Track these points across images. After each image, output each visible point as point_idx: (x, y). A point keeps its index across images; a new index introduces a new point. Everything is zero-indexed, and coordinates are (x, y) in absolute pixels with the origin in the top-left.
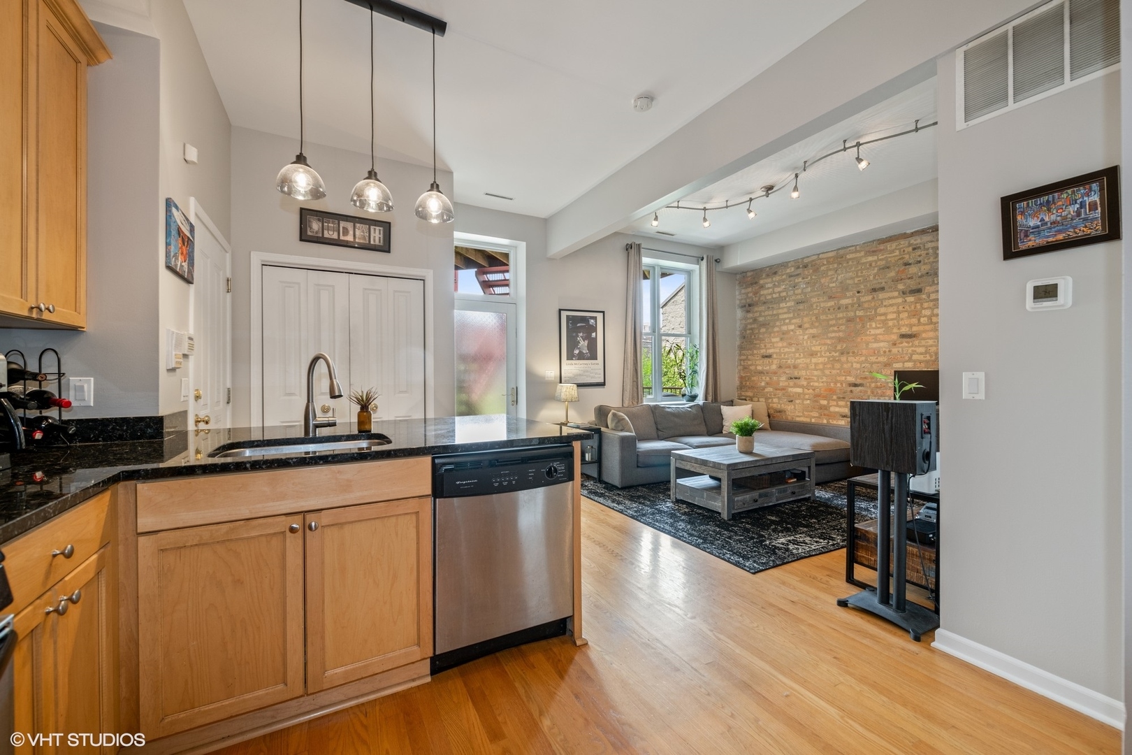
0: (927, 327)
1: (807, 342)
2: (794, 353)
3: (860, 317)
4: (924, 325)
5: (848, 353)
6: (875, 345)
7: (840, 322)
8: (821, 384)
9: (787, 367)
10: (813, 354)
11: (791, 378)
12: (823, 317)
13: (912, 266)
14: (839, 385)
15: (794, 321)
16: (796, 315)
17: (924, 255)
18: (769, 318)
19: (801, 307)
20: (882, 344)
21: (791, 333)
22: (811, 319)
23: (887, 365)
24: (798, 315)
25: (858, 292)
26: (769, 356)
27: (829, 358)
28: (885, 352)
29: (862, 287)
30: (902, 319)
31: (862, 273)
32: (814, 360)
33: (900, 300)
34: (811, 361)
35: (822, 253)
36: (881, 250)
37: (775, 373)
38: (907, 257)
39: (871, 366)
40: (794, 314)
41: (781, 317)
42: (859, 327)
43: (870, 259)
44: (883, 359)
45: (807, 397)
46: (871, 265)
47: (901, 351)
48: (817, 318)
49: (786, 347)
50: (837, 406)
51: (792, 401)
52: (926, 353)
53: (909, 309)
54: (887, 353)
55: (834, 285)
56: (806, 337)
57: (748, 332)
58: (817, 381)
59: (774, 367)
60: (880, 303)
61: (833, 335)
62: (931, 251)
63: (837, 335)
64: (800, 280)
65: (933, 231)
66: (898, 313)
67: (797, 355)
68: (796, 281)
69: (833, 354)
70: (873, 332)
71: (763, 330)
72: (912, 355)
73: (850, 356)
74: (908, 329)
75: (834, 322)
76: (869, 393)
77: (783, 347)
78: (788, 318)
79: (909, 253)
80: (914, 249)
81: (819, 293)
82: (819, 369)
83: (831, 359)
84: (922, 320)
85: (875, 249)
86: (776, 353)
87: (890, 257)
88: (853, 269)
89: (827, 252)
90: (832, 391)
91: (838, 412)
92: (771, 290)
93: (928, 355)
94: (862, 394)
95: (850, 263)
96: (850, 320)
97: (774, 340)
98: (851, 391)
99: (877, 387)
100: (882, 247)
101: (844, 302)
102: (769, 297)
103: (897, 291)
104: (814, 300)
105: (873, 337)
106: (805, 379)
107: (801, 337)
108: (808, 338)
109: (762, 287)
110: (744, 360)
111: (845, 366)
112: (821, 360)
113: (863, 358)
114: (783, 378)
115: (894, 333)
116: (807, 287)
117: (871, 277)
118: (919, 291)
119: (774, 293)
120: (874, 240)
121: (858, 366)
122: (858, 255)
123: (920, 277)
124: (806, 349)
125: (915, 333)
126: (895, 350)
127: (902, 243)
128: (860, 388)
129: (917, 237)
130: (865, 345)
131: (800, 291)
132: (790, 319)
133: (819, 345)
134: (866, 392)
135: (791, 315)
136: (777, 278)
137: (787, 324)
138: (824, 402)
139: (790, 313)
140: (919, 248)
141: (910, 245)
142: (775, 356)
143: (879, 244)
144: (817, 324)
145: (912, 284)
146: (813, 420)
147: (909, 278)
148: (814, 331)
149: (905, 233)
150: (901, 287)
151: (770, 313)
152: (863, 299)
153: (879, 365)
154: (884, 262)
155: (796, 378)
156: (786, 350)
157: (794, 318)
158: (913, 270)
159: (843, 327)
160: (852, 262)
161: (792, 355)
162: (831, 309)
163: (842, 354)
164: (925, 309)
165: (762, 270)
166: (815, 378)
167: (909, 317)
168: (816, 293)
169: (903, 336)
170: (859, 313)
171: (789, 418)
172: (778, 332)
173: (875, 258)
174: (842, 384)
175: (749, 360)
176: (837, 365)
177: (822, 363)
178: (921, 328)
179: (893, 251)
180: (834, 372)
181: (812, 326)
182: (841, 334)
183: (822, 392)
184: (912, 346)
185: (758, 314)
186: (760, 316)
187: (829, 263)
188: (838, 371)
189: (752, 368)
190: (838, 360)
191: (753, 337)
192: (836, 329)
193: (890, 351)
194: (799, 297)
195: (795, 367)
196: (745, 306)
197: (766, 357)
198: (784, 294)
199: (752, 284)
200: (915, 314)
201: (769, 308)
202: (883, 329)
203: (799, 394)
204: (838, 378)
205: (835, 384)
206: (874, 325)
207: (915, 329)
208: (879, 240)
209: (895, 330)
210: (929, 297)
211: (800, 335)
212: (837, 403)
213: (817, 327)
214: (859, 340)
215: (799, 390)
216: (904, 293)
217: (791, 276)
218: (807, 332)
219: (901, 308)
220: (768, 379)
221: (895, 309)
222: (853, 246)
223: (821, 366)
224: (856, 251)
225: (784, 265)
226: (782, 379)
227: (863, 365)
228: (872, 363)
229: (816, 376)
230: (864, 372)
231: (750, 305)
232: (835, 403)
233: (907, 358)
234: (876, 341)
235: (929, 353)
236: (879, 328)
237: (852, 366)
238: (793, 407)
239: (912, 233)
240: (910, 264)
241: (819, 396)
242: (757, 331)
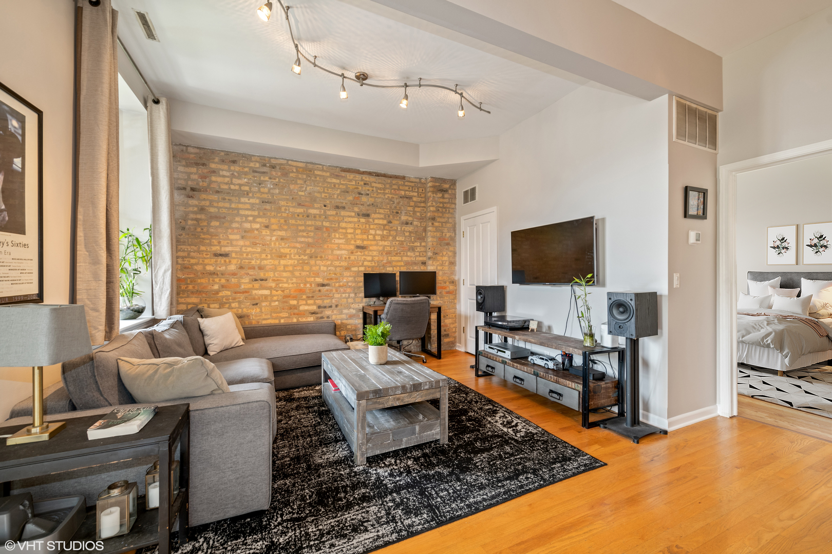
0: (373, 243)
1: (275, 244)
2: (260, 253)
3: (327, 228)
4: (371, 240)
5: (317, 257)
6: (338, 252)
7: (309, 228)
8: (291, 286)
9: (250, 268)
10: (281, 256)
11: (256, 280)
12: (292, 222)
13: (363, 196)
14: (308, 285)
15: (259, 220)
16: (261, 214)
17: (371, 190)
18: (224, 211)
19: (268, 206)
20: (343, 252)
21: (256, 232)
22: (279, 221)
23: (347, 268)
24: (264, 214)
25: (325, 206)
26: (226, 255)
27: (298, 260)
28: (346, 258)
29: (328, 202)
30: (357, 234)
31: (328, 190)
32: (283, 262)
33: (356, 220)
34: (279, 263)
35: (292, 161)
36: (342, 177)
37: (234, 274)
38: (360, 188)
39: (336, 269)
40: (259, 213)
41: (242, 212)
42: (325, 235)
43: (334, 180)
44: (344, 264)
45: (275, 298)
46: (335, 186)
47: (356, 258)
48: (285, 221)
49: (249, 246)
50: (307, 304)
51: (257, 304)
52: (372, 260)
53: (362, 228)
54: (347, 259)
55: (303, 194)
56: (274, 238)
57: (190, 222)
58: (287, 282)
59: (232, 267)
60: (342, 218)
61: (303, 239)
62: (375, 189)
63: (306, 240)
64: (267, 178)
65: (376, 176)
66: (355, 229)
67: (264, 256)
68: (262, 178)
69: (303, 257)
70: (337, 241)
71: (215, 223)
72: (363, 261)
73: (318, 260)
74: (361, 242)
75: (303, 228)
76: (334, 291)
77: (245, 246)
78: (251, 216)
79: (361, 185)
80: (365, 184)
81: (288, 197)
82: (289, 271)
83: (301, 262)
84: (370, 236)
85: (338, 174)
86: (236, 252)
87: (349, 184)
88: (320, 185)
89: (296, 161)
90: (301, 291)
91: (307, 310)
92: (227, 180)
93: (373, 262)
94: (328, 292)
95: (318, 179)
96: (318, 229)
97: (231, 237)
98: (320, 291)
99: (340, 286)
100: (343, 174)
101: (313, 211)
102: (226, 187)
103: (354, 212)
104: (282, 203)
105: (337, 245)
106: (274, 280)
107: (269, 238)
108: (277, 239)
109: (214, 172)
110: (183, 258)
111: (314, 268)
112: (291, 262)
113: (329, 263)
114: (246, 280)
115: (352, 244)
116: (274, 189)
117: (336, 196)
118: (368, 215)
119: (232, 183)
120: (337, 167)
121: (325, 269)
122: (324, 174)
123: (369, 205)
124: (274, 251)
125: (365, 246)
126: (352, 257)
127: (357, 176)
128: (327, 287)
129: (367, 176)
130: (330, 251)
131: (266, 190)
132: (255, 217)
133: (288, 248)
134: (331, 290)
135: (256, 213)
136: (234, 168)
137: (250, 222)
138: (294, 302)
139: (254, 210)
140: (368, 184)
141: (362, 180)
142: (234, 255)
143: (341, 171)
144: (286, 227)
145: (364, 210)
146: (282, 321)
147: (362, 205)
148: (282, 233)
149: (359, 170)
150: (356, 209)
151: (227, 205)
152: (329, 213)
153: (341, 268)
154: (344, 187)
155: (262, 280)
156: (249, 249)
157: (259, 216)
158: (364, 199)
159: (312, 234)
160: (320, 178)
161: (258, 255)
162: (301, 216)
163: (311, 257)
164: (371, 229)
165: (213, 152)
166: (285, 280)
167: (362, 233)
168: (284, 197)
169: (358, 247)
170: (326, 224)
171: (254, 322)
172: (237, 228)
173: (338, 181)
174: (311, 285)
175: (193, 258)
176: (307, 268)
177: (291, 265)
178: (369, 243)
179: (351, 181)
180: (304, 274)
181: (281, 229)
182: (310, 240)
183: (292, 293)
184: (364, 255)
185: (207, 203)
186: (211, 205)
187: (297, 171)
188: (308, 273)
189: (199, 268)
190: (307, 263)
191: (199, 230)
192: (305, 234)
193: (349, 258)
194: (266, 196)
195: (261, 268)
196: (184, 189)
197: (221, 255)
198: (247, 188)
199: (197, 164)
200: (365, 232)
201: (224, 199)
202: (344, 240)
203: (266, 296)
204: (308, 279)
205: (305, 285)
206: (337, 236)
207: (365, 243)
208: (341, 168)
209: (353, 242)
210: (374, 221)
211: (268, 235)
212: (306, 302)
213: (286, 230)
214: (326, 247)
215: (267, 292)
216: (358, 215)
217: (255, 172)
218: (275, 233)
219: (356, 225)
220: (223, 281)
221: (352, 225)
222: (320, 165)
223: (291, 268)
224: (323, 170)
225: (248, 157)
226: (243, 281)
227: (329, 268)
228: (336, 267)
229: (284, 277)
230: (330, 274)
231: (193, 189)
232: (304, 302)
233: (360, 264)
234: (339, 249)
235: (374, 261)
236: (341, 239)
237: (320, 268)
238: (258, 310)
239: (364, 172)
240: (362, 194)
241: (289, 297)
242: (205, 224)
